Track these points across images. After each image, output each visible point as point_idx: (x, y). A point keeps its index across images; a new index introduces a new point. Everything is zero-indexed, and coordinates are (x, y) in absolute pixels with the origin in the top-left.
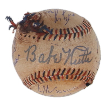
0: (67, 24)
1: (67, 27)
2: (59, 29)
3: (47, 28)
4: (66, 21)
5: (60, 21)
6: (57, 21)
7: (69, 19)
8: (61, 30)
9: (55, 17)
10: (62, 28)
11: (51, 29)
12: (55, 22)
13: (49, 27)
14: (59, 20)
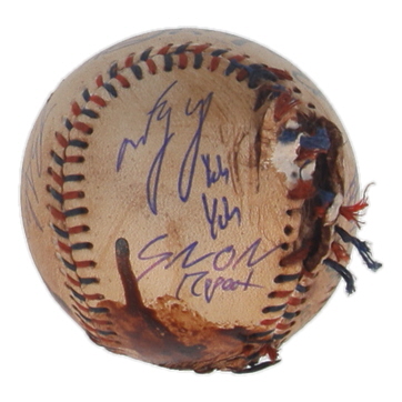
0: (169, 85)
1: (169, 74)
2: (204, 67)
3: (248, 79)
4: (165, 102)
5: (190, 100)
6: (201, 102)
7: (152, 112)
8: (197, 66)
9: (204, 124)
10: (190, 69)
11: (234, 74)
12: (211, 94)
13: (239, 79)
14: (194, 103)
